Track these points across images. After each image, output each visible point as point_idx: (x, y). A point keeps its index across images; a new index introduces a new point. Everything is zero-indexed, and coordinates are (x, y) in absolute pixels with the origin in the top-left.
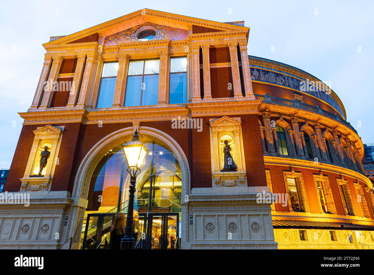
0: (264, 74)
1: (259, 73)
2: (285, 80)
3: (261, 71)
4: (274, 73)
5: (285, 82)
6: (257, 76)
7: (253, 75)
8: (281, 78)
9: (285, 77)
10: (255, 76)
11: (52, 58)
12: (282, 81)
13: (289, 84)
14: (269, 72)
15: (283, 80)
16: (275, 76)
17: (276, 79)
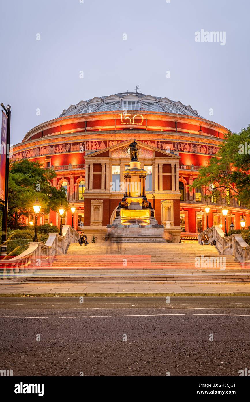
0: (193, 147)
1: (190, 146)
2: (206, 149)
3: (192, 144)
4: (200, 145)
5: (207, 151)
6: (188, 149)
7: (186, 148)
8: (205, 148)
9: (207, 147)
10: (187, 149)
11: (89, 164)
12: (204, 151)
13: (209, 152)
14: (197, 144)
15: (206, 150)
16: (200, 148)
17: (201, 150)
